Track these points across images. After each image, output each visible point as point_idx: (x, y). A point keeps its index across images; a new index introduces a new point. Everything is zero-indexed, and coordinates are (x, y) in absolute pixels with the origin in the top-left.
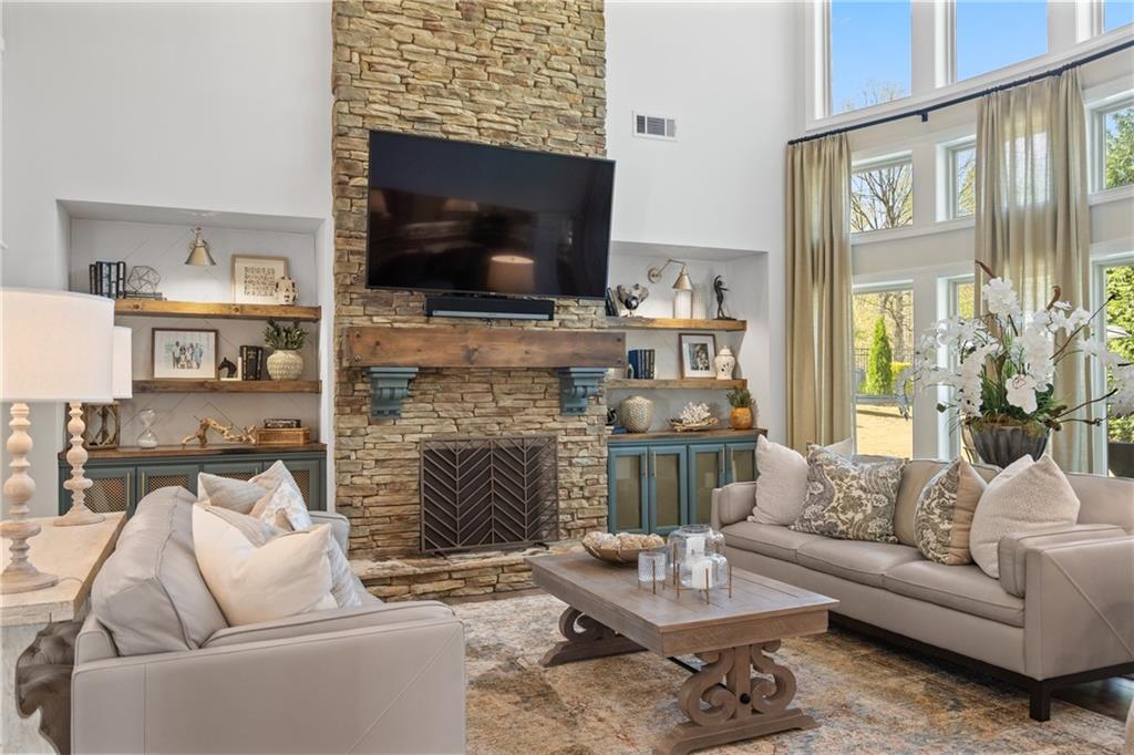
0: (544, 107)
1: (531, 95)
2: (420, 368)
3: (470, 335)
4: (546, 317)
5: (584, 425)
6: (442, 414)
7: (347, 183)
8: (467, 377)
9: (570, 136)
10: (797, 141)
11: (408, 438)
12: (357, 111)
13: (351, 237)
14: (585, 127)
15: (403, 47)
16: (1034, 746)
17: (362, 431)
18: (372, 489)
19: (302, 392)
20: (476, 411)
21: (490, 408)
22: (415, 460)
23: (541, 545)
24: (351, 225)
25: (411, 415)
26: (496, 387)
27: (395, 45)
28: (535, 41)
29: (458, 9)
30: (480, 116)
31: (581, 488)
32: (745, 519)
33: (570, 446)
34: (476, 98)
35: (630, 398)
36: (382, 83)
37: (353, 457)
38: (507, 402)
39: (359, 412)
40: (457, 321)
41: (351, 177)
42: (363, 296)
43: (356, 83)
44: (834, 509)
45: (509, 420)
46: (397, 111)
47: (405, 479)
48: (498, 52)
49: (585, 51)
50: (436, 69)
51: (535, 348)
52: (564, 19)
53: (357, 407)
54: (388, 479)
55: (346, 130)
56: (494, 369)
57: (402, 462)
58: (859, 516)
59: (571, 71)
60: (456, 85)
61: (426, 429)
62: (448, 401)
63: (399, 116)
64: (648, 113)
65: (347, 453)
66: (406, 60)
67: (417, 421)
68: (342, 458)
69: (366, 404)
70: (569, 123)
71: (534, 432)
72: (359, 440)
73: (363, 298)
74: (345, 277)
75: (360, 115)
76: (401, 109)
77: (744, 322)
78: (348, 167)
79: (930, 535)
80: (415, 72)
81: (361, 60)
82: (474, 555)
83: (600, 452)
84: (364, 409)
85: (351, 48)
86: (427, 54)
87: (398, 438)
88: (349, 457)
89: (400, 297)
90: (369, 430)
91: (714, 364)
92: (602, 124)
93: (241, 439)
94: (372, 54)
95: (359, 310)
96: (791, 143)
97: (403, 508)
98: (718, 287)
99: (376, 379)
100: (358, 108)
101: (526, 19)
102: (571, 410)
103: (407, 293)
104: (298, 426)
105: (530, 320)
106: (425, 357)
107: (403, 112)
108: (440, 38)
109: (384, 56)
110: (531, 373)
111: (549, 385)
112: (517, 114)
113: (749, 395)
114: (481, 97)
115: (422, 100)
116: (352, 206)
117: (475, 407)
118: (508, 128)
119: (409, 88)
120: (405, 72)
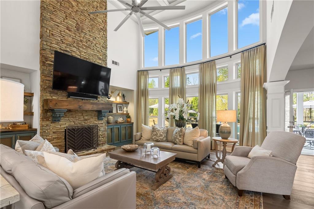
0: (95, 54)
1: (92, 51)
2: (68, 110)
3: (80, 103)
4: (96, 99)
5: (102, 122)
6: (71, 121)
7: (45, 62)
8: (77, 112)
9: (100, 62)
10: (139, 71)
11: (62, 126)
12: (48, 45)
13: (46, 76)
14: (103, 60)
15: (61, 32)
16: (203, 172)
17: (49, 125)
18: (52, 139)
19: (27, 115)
20: (79, 120)
21: (82, 119)
22: (64, 131)
23: (95, 148)
24: (47, 73)
25: (63, 121)
26: (84, 114)
27: (59, 31)
28: (93, 40)
29: (75, 27)
30: (80, 53)
31: (102, 135)
32: (140, 139)
33: (99, 127)
34: (80, 49)
35: (108, 116)
36: (55, 39)
37: (47, 131)
38: (86, 118)
39: (48, 120)
40: (74, 99)
41: (46, 61)
42: (50, 91)
43: (48, 38)
44: (158, 137)
45: (86, 122)
46: (60, 47)
47: (61, 136)
48: (85, 40)
49: (103, 45)
50: (70, 40)
51: (95, 106)
52: (99, 37)
53: (48, 119)
54: (56, 136)
55: (45, 49)
56: (83, 110)
57: (60, 132)
58: (162, 138)
59: (100, 48)
60: (75, 45)
61: (67, 124)
62: (72, 117)
63: (60, 49)
64: (114, 60)
65: (45, 131)
66: (62, 36)
67: (64, 122)
68: (43, 132)
69: (50, 118)
70: (100, 59)
71: (92, 124)
72: (48, 127)
73: (50, 92)
74: (45, 86)
75: (49, 46)
76: (61, 47)
77: (129, 103)
78: (46, 58)
79: (177, 140)
80: (64, 39)
81: (49, 32)
82: (80, 152)
83: (106, 128)
84: (50, 119)
85: (47, 29)
86: (67, 36)
87: (59, 126)
88: (45, 132)
89: (60, 92)
90: (51, 125)
91: (123, 110)
92: (106, 61)
93: (6, 128)
94: (53, 32)
95: (49, 95)
96: (138, 71)
97: (60, 143)
98: (123, 96)
99: (56, 112)
100: (49, 44)
101: (91, 35)
102: (100, 119)
103: (62, 92)
104: (25, 124)
105: (91, 100)
106: (69, 107)
107: (61, 48)
108: (71, 33)
109: (56, 33)
110: (91, 111)
111: (95, 114)
112: (89, 55)
113: (130, 116)
114: (81, 49)
115: (66, 46)
116: (47, 68)
117: (79, 119)
118: (87, 57)
119: (63, 43)
120: (62, 38)
